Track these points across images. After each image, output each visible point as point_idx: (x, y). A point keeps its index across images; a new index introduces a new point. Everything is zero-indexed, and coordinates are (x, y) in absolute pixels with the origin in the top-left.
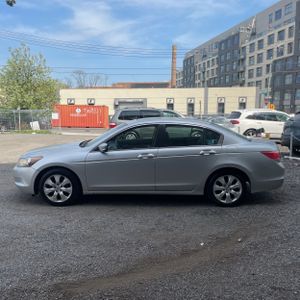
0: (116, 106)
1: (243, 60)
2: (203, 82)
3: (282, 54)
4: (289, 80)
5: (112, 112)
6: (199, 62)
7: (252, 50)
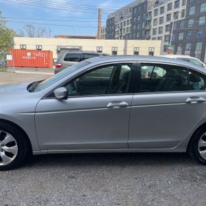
0: (58, 52)
1: (150, 21)
2: (121, 37)
3: (177, 18)
4: (181, 37)
5: (55, 56)
6: (118, 22)
7: (156, 14)
